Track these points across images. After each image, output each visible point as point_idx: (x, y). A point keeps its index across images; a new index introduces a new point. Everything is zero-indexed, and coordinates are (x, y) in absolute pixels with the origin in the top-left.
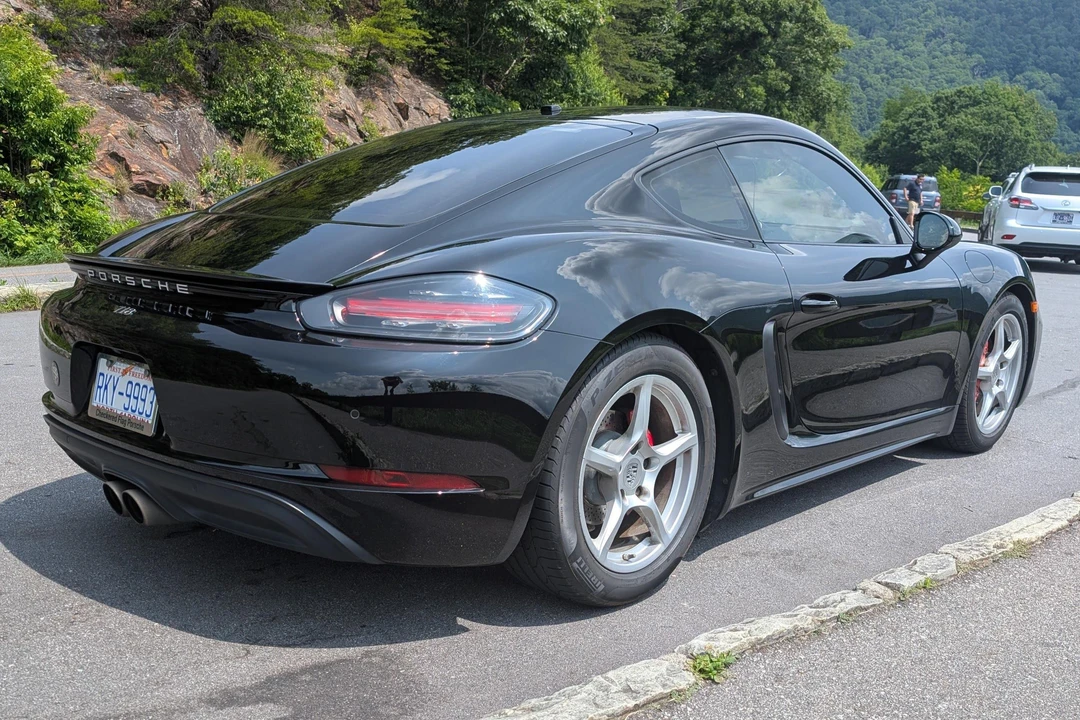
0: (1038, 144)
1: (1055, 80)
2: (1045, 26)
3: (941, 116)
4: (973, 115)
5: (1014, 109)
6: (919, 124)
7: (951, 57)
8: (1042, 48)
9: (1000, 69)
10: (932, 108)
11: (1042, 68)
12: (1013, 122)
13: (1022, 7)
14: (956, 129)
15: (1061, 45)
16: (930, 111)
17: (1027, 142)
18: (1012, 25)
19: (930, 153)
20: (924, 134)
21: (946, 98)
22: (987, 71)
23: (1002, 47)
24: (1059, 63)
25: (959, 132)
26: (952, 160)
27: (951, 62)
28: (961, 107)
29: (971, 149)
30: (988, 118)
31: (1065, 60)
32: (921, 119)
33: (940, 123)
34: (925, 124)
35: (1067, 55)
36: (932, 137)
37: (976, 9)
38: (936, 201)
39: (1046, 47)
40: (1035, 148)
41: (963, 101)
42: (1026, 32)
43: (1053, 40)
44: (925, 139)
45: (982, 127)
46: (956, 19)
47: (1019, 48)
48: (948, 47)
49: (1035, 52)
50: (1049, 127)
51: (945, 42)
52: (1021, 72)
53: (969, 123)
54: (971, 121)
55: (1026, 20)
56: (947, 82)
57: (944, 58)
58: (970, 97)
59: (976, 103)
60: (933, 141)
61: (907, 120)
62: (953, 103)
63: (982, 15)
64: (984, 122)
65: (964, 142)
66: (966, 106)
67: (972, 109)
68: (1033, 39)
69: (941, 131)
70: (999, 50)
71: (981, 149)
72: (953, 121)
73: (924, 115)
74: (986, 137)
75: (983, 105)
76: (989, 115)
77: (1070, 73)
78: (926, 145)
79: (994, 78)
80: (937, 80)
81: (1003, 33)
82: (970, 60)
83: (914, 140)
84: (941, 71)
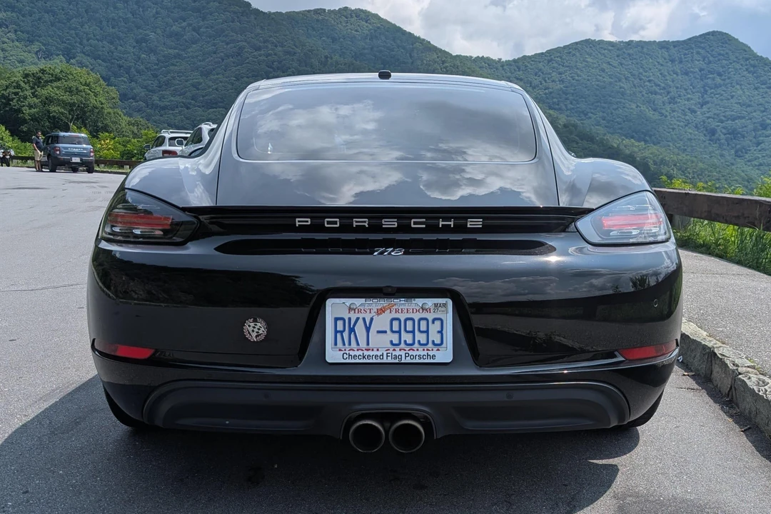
0: (110, 110)
1: (100, 65)
2: (83, 25)
3: (32, 88)
4: (58, 88)
5: (86, 84)
6: (16, 94)
7: (17, 43)
8: (85, 41)
9: (58, 55)
10: (24, 82)
11: (88, 55)
12: (89, 94)
13: (63, 10)
14: (46, 98)
15: (98, 40)
16: (22, 84)
17: (102, 108)
18: (59, 22)
19: (31, 116)
20: (22, 102)
21: (33, 74)
22: (48, 55)
23: (54, 38)
24: (100, 53)
25: (49, 100)
26: (49, 122)
27: (17, 47)
28: (47, 82)
29: (62, 113)
30: (69, 90)
31: (103, 51)
32: (17, 90)
33: (33, 93)
34: (21, 94)
35: (103, 47)
36: (29, 104)
37: (28, 8)
38: (91, 152)
39: (88, 40)
40: (110, 113)
41: (46, 77)
42: (70, 28)
43: (92, 36)
44: (24, 106)
45: (66, 97)
46: (14, 14)
47: (68, 39)
48: (12, 35)
49: (81, 44)
50: (114, 98)
51: (10, 31)
52: (74, 58)
53: (57, 94)
54: (58, 92)
55: (69, 20)
56: (19, 62)
57: (11, 44)
58: (52, 75)
59: (58, 79)
60: (30, 107)
61: (6, 90)
62: (39, 78)
63: (34, 13)
64: (67, 93)
65: (56, 109)
66: (51, 81)
67: (55, 84)
68: (77, 34)
69: (35, 99)
70: (53, 40)
71: (70, 114)
72: (44, 92)
73: (18, 86)
74: (72, 105)
75: (63, 81)
76: (70, 88)
77: (109, 60)
78: (26, 110)
79: (55, 61)
80: (10, 60)
81: (53, 28)
82: (33, 46)
83: (15, 106)
84: (11, 53)
